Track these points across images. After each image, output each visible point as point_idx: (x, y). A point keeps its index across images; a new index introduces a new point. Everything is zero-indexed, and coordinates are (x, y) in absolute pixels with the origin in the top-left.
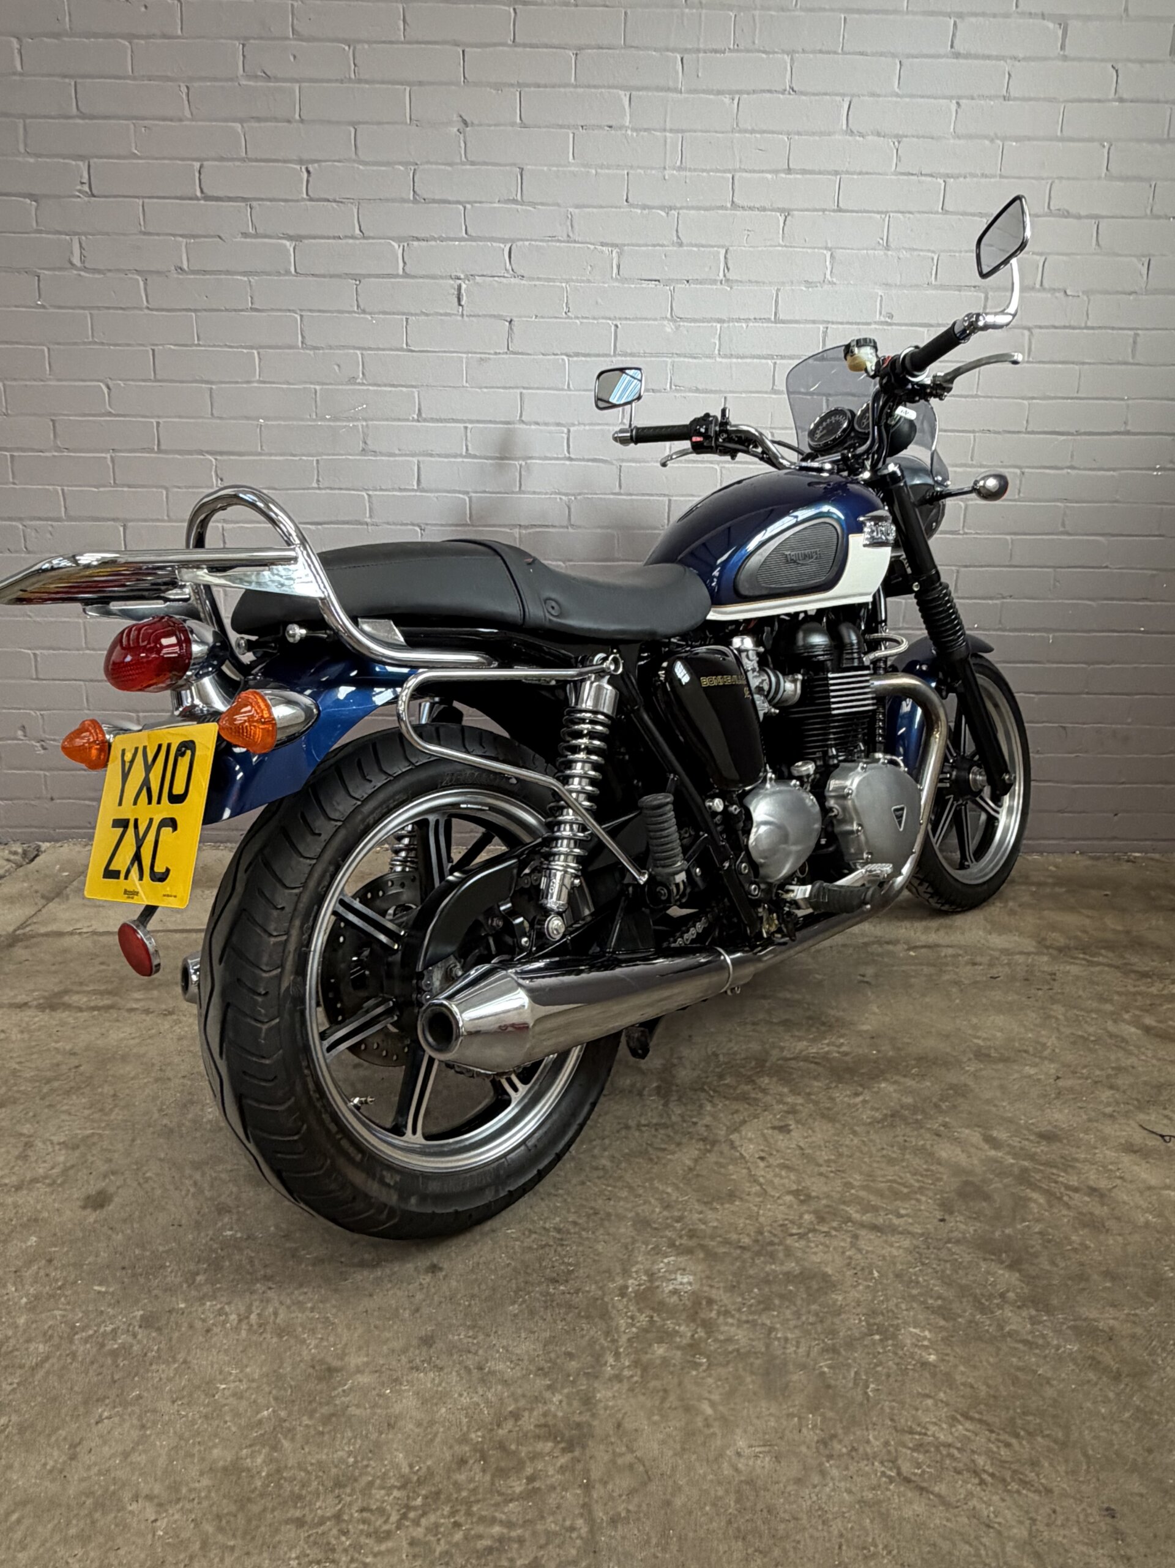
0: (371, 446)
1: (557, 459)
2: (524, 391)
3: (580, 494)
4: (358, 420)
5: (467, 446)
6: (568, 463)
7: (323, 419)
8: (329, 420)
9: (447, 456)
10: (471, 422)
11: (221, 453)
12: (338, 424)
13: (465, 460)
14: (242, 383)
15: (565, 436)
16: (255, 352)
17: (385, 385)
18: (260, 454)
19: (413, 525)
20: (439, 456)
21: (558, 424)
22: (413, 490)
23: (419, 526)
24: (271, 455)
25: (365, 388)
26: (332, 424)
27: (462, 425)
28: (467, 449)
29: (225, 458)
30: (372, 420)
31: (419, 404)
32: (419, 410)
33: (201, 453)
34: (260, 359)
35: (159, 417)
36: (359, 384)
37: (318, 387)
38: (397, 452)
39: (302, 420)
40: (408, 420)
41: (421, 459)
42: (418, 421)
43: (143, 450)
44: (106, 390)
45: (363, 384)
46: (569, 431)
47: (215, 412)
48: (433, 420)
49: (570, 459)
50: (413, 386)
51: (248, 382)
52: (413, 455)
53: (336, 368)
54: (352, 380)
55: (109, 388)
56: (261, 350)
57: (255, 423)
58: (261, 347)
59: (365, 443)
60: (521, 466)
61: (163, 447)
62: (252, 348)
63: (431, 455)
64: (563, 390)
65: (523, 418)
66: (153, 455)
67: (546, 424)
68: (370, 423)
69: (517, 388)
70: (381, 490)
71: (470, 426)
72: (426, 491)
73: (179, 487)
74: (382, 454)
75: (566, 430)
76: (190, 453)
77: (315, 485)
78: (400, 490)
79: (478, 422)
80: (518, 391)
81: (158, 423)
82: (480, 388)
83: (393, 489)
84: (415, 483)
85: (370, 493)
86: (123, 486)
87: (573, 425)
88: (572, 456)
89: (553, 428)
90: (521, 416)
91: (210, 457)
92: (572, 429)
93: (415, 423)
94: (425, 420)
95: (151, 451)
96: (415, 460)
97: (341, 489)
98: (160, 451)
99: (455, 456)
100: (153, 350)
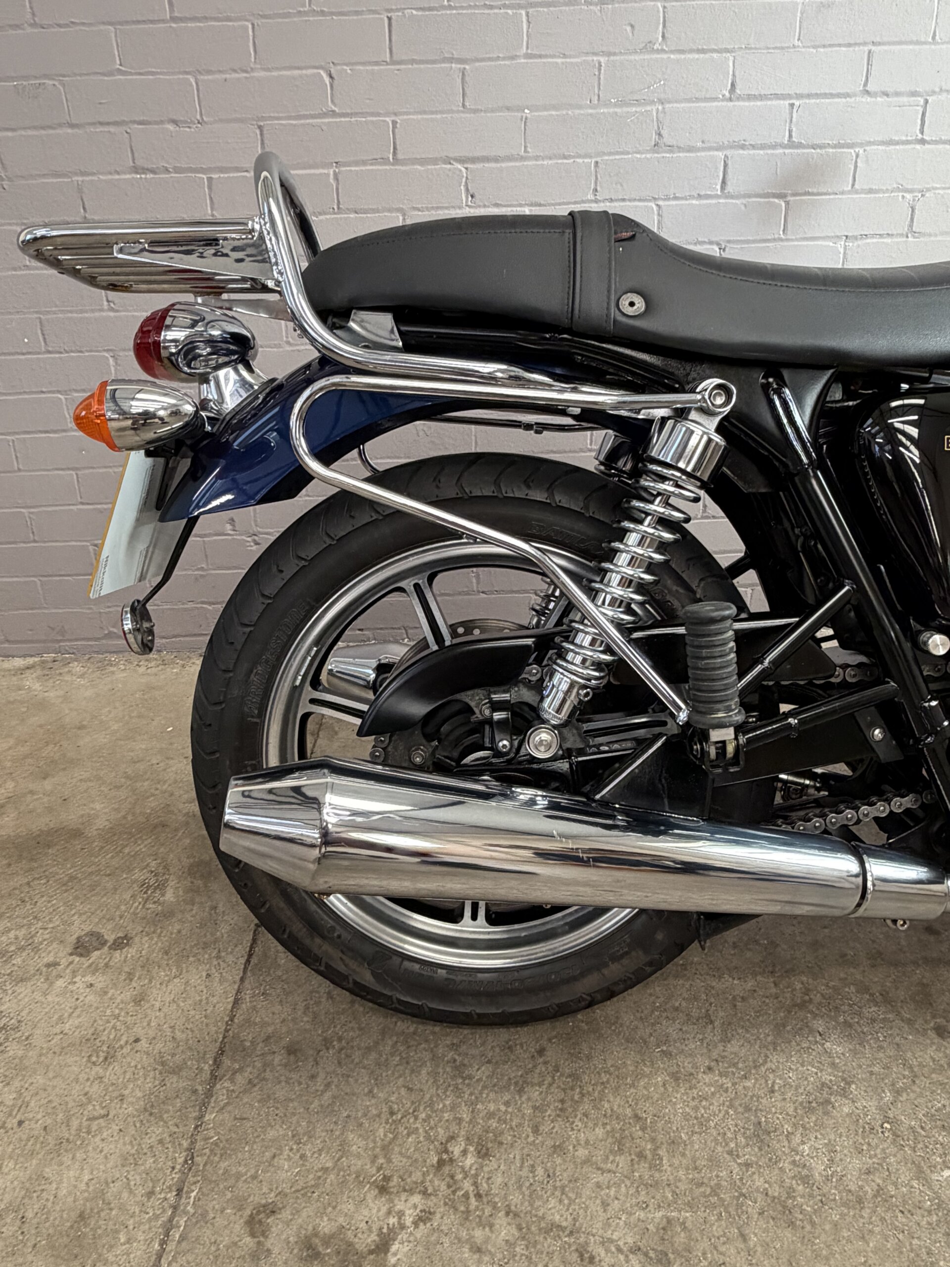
0: (667, 139)
1: (908, 142)
2: (873, 48)
3: (928, 190)
4: (652, 102)
5: (790, 131)
6: (918, 147)
7: (608, 104)
8: (615, 105)
9: (763, 147)
10: (799, 96)
11: (474, 160)
12: (625, 109)
13: (787, 151)
14: (504, 59)
15: (921, 110)
16: (523, 12)
17: (691, 51)
18: (522, 158)
19: (711, 243)
20: (753, 147)
21: (914, 94)
22: (717, 197)
23: (718, 244)
24: (537, 158)
25: (665, 56)
26: (618, 110)
27: (787, 102)
28: (790, 136)
29: (479, 166)
30: (669, 102)
31: (734, 75)
32: (733, 85)
33: (448, 161)
34: (529, 22)
35: (395, 114)
36: (658, 51)
37: (603, 60)
38: (699, 144)
39: (580, 107)
40: (715, 99)
41: (729, 153)
42: (730, 100)
43: (375, 161)
44: (327, 80)
45: (663, 51)
46: (926, 102)
47: (467, 104)
48: (750, 97)
49: (923, 142)
50: (727, 51)
51: (513, 58)
52: (718, 149)
53: (629, 28)
54: (649, 47)
55: (331, 77)
56: (531, 10)
57: (520, 114)
58: (532, 5)
59: (660, 135)
60: (857, 156)
61: (400, 156)
62: (520, 7)
63: (743, 147)
64: (925, 43)
65: (869, 88)
66: (387, 167)
67: (897, 94)
68: (667, 106)
69: (865, 44)
70: (676, 198)
71: (797, 103)
72: (732, 197)
73: (419, 210)
74: (680, 149)
75: (922, 102)
76: (435, 161)
77: (590, 196)
78: (700, 196)
79: (809, 96)
80: (866, 49)
81: (394, 123)
82: (814, 47)
83: (692, 197)
84: (719, 187)
85: (661, 203)
86: (350, 211)
87: (934, 92)
88: (926, 138)
89: (905, 99)
90: (865, 84)
91: (459, 166)
92: (930, 99)
93: (724, 103)
94: (739, 98)
95: (385, 161)
96: (720, 155)
97: (624, 200)
98: (396, 161)
99: (774, 147)
100: (390, 19)
